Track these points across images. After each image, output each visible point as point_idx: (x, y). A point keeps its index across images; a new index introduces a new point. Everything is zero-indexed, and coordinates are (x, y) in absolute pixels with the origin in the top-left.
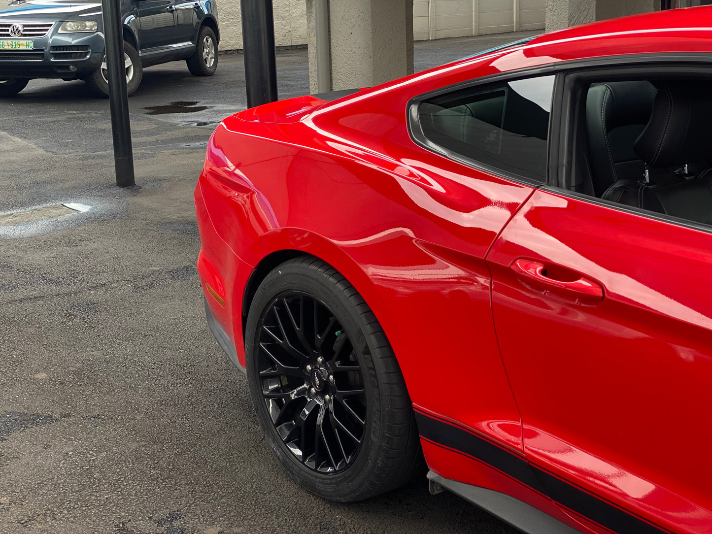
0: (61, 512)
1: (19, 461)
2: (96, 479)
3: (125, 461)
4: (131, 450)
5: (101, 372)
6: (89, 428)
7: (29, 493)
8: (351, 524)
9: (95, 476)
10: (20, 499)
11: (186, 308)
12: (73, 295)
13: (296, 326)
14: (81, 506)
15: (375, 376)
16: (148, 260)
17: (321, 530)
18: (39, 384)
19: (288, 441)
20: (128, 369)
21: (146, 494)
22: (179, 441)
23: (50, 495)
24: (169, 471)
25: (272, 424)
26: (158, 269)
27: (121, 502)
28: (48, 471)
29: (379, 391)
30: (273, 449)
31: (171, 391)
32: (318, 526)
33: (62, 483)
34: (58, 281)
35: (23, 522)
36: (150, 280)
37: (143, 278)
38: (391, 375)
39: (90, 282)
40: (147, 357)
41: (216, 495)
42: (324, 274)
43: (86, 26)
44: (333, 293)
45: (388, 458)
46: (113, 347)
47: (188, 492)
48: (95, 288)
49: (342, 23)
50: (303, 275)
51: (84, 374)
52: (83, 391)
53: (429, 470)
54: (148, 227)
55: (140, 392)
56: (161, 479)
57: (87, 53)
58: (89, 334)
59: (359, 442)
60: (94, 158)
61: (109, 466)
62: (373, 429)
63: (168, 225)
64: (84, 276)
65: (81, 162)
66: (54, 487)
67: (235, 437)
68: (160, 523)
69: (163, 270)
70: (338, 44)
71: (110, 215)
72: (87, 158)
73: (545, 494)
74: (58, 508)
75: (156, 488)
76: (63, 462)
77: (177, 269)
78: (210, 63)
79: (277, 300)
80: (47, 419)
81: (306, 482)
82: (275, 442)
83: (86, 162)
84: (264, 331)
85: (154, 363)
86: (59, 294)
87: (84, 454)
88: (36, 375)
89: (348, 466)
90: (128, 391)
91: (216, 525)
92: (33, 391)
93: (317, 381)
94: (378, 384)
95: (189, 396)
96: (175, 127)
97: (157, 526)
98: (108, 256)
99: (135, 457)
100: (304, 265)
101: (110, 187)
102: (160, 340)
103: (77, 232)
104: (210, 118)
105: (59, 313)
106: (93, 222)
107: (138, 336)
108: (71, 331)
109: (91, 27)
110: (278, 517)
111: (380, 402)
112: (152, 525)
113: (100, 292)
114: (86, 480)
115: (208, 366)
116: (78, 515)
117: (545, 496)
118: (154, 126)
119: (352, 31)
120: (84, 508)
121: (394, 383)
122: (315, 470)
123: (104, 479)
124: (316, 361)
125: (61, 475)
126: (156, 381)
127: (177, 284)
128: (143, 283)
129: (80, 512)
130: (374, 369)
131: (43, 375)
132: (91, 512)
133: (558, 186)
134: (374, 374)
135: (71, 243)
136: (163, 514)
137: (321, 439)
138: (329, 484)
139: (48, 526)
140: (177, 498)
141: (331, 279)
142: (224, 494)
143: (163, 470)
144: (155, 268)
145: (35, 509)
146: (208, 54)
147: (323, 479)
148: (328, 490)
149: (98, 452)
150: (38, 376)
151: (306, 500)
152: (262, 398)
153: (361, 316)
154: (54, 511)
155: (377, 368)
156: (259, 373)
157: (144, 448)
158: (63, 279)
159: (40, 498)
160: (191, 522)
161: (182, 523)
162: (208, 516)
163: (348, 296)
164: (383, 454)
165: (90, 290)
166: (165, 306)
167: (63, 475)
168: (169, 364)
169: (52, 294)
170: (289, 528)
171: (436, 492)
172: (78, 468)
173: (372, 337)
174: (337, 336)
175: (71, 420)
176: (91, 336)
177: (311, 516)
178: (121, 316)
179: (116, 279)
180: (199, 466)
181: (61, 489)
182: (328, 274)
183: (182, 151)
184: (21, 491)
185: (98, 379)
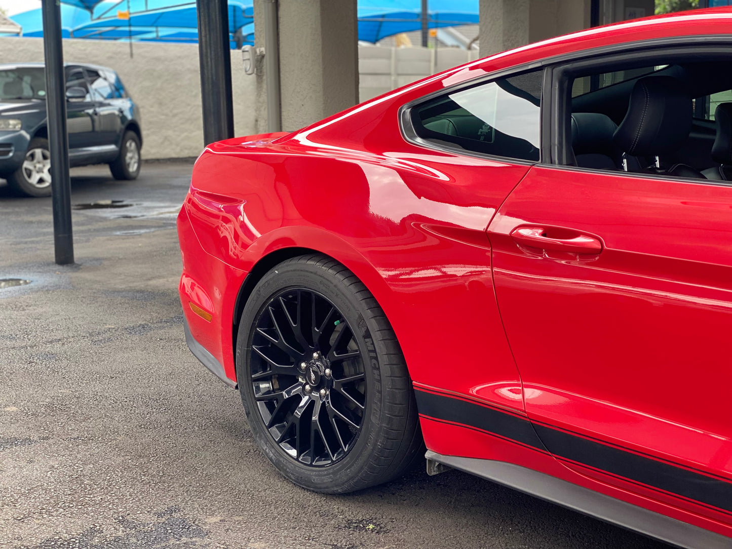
0: (57, 511)
1: (4, 473)
2: (87, 484)
3: (114, 471)
4: (117, 462)
5: (73, 405)
6: (71, 447)
7: (20, 497)
8: (349, 511)
9: (85, 483)
10: (11, 502)
11: (149, 356)
12: (29, 348)
13: (292, 323)
14: (77, 505)
15: (376, 358)
16: (102, 320)
17: (321, 516)
18: (11, 415)
19: (281, 440)
20: (100, 402)
21: (141, 495)
22: (165, 454)
23: (42, 498)
24: (160, 477)
25: (264, 426)
26: (113, 327)
27: (116, 501)
28: (36, 480)
29: (380, 372)
30: (265, 452)
31: (148, 418)
32: (317, 513)
33: (53, 489)
34: (12, 337)
35: (19, 518)
36: (107, 335)
37: (99, 333)
38: (392, 356)
39: (44, 337)
40: (117, 393)
41: (211, 493)
42: (323, 267)
43: (9, 124)
44: (332, 283)
45: (388, 439)
46: (80, 386)
47: (183, 491)
48: (51, 342)
49: (293, 95)
50: (302, 270)
51: (56, 407)
52: (58, 420)
53: (426, 450)
54: (95, 295)
55: (117, 419)
56: (153, 483)
57: (9, 152)
58: (54, 377)
59: (358, 427)
60: (26, 243)
61: (98, 475)
62: (373, 411)
63: (116, 293)
64: (37, 333)
65: (13, 246)
66: (46, 492)
67: (220, 450)
68: (160, 515)
69: (118, 328)
70: (289, 116)
71: (54, 286)
72: (19, 243)
73: (545, 450)
74: (53, 507)
75: (149, 490)
76: (50, 472)
77: (133, 326)
78: (133, 168)
79: (272, 300)
80: (25, 441)
81: (301, 477)
82: (268, 443)
83: (19, 246)
84: (258, 333)
85: (126, 398)
86: (14, 348)
87: (71, 466)
88: (6, 408)
89: (346, 454)
90: (104, 419)
91: (217, 516)
92: (6, 420)
93: (313, 376)
94: (379, 366)
95: (167, 422)
96: (105, 219)
97: (158, 517)
98: (58, 318)
99: (123, 467)
100: (302, 261)
101: (48, 265)
102: (128, 380)
103: (22, 300)
104: (140, 212)
105: (18, 361)
106: (37, 292)
107: (105, 378)
108: (34, 375)
109: (15, 126)
110: (276, 508)
111: (381, 384)
112: (152, 516)
113: (58, 346)
114: (77, 486)
115: (181, 399)
116: (75, 512)
117: (545, 452)
118: (83, 219)
119: (303, 103)
120: (80, 507)
121: (394, 364)
122: (311, 465)
123: (95, 485)
124: (312, 357)
125: (51, 482)
126: (131, 411)
127: (136, 338)
128: (100, 338)
129: (76, 510)
130: (374, 351)
131: (14, 409)
132: (87, 509)
133: (552, 163)
134: (375, 356)
135: (17, 308)
136: (162, 508)
137: (317, 432)
138: (325, 475)
139: (45, 521)
140: (172, 497)
141: (330, 271)
142: (219, 493)
143: (153, 476)
144: (110, 326)
145: (29, 509)
146: (131, 158)
147: (319, 471)
148: (325, 481)
149: (84, 464)
150: (8, 409)
151: (302, 495)
152: (254, 401)
153: (362, 302)
154: (49, 509)
155: (378, 350)
156: (251, 377)
157: (130, 461)
158: (16, 335)
159: (33, 501)
160: (190, 513)
161: (182, 514)
162: (207, 509)
163: (348, 285)
164: (383, 435)
165: (46, 344)
166: (126, 355)
167: (53, 482)
168: (142, 398)
169: (7, 348)
170: (289, 516)
171: (433, 473)
172: (67, 477)
173: (373, 321)
174: (336, 326)
175: (51, 441)
176: (56, 378)
177: (309, 506)
178: (83, 363)
179: (71, 335)
180: (189, 473)
181: (53, 493)
182: (327, 267)
183: (117, 237)
184: (12, 496)
185: (71, 411)
